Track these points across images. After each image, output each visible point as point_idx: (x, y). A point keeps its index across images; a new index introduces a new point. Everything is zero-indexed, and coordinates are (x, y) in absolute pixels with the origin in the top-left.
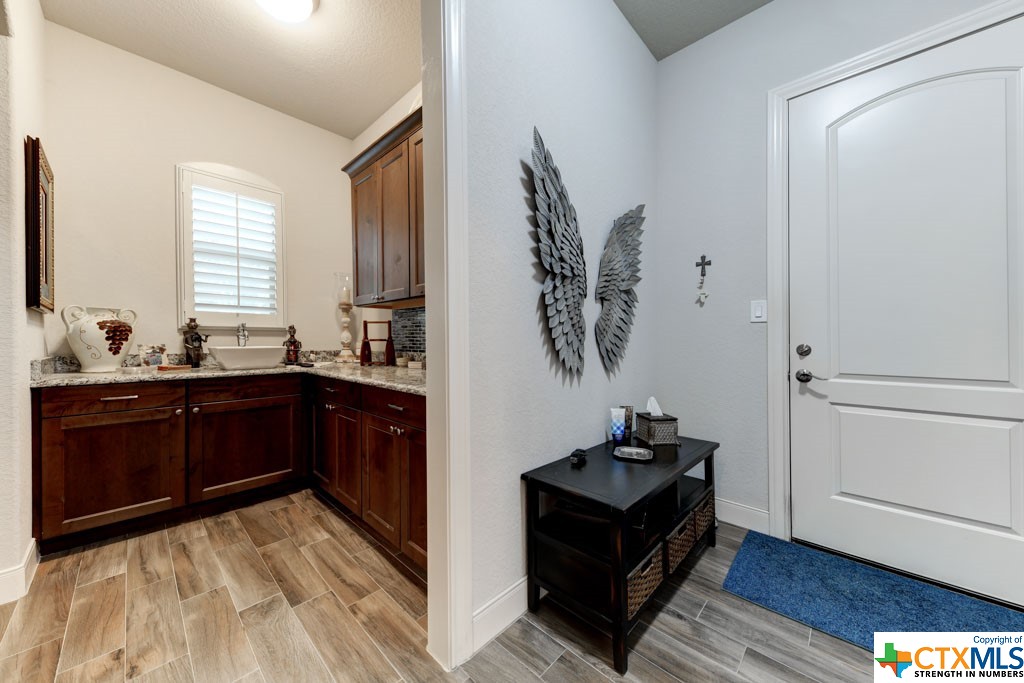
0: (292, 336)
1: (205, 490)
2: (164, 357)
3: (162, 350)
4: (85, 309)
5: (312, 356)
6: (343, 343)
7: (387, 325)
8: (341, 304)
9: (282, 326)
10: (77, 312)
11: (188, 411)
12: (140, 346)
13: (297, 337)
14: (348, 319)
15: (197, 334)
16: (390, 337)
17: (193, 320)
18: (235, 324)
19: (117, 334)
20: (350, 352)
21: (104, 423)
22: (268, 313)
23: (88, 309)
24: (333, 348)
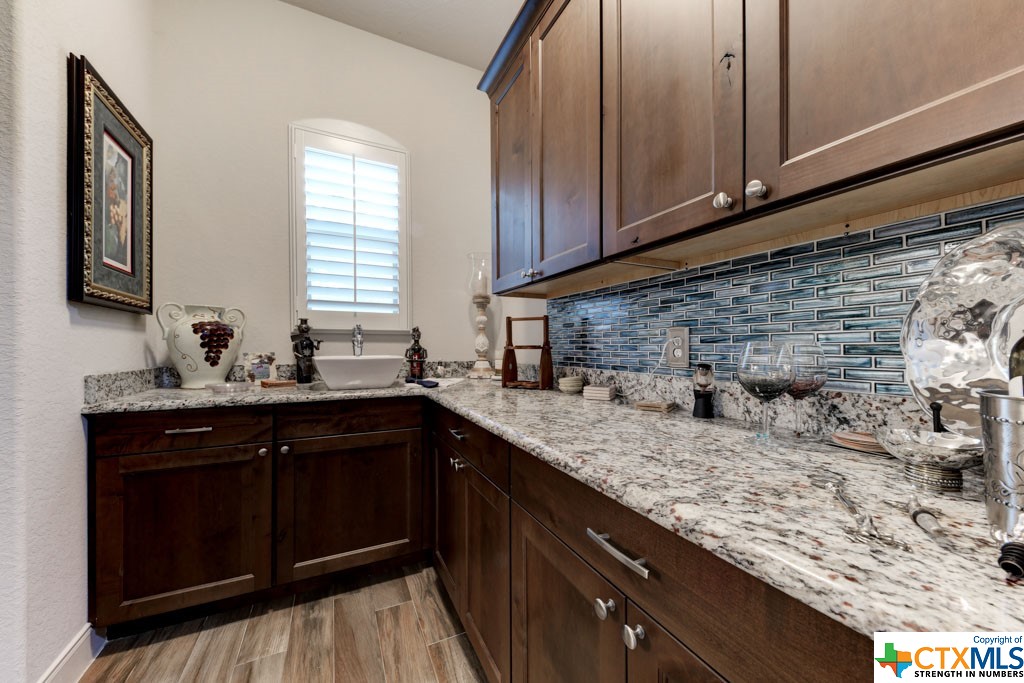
0: (417, 342)
1: (297, 565)
2: (272, 369)
3: (271, 360)
4: (182, 307)
5: (440, 369)
6: (478, 351)
7: (542, 322)
8: (475, 297)
9: (405, 329)
10: (174, 311)
11: (274, 450)
12: (245, 355)
13: (423, 343)
14: (484, 318)
15: (308, 339)
16: (547, 342)
17: (304, 321)
18: (350, 326)
19: (215, 338)
20: (486, 364)
21: (171, 465)
22: (390, 311)
23: (187, 307)
24: (465, 359)
